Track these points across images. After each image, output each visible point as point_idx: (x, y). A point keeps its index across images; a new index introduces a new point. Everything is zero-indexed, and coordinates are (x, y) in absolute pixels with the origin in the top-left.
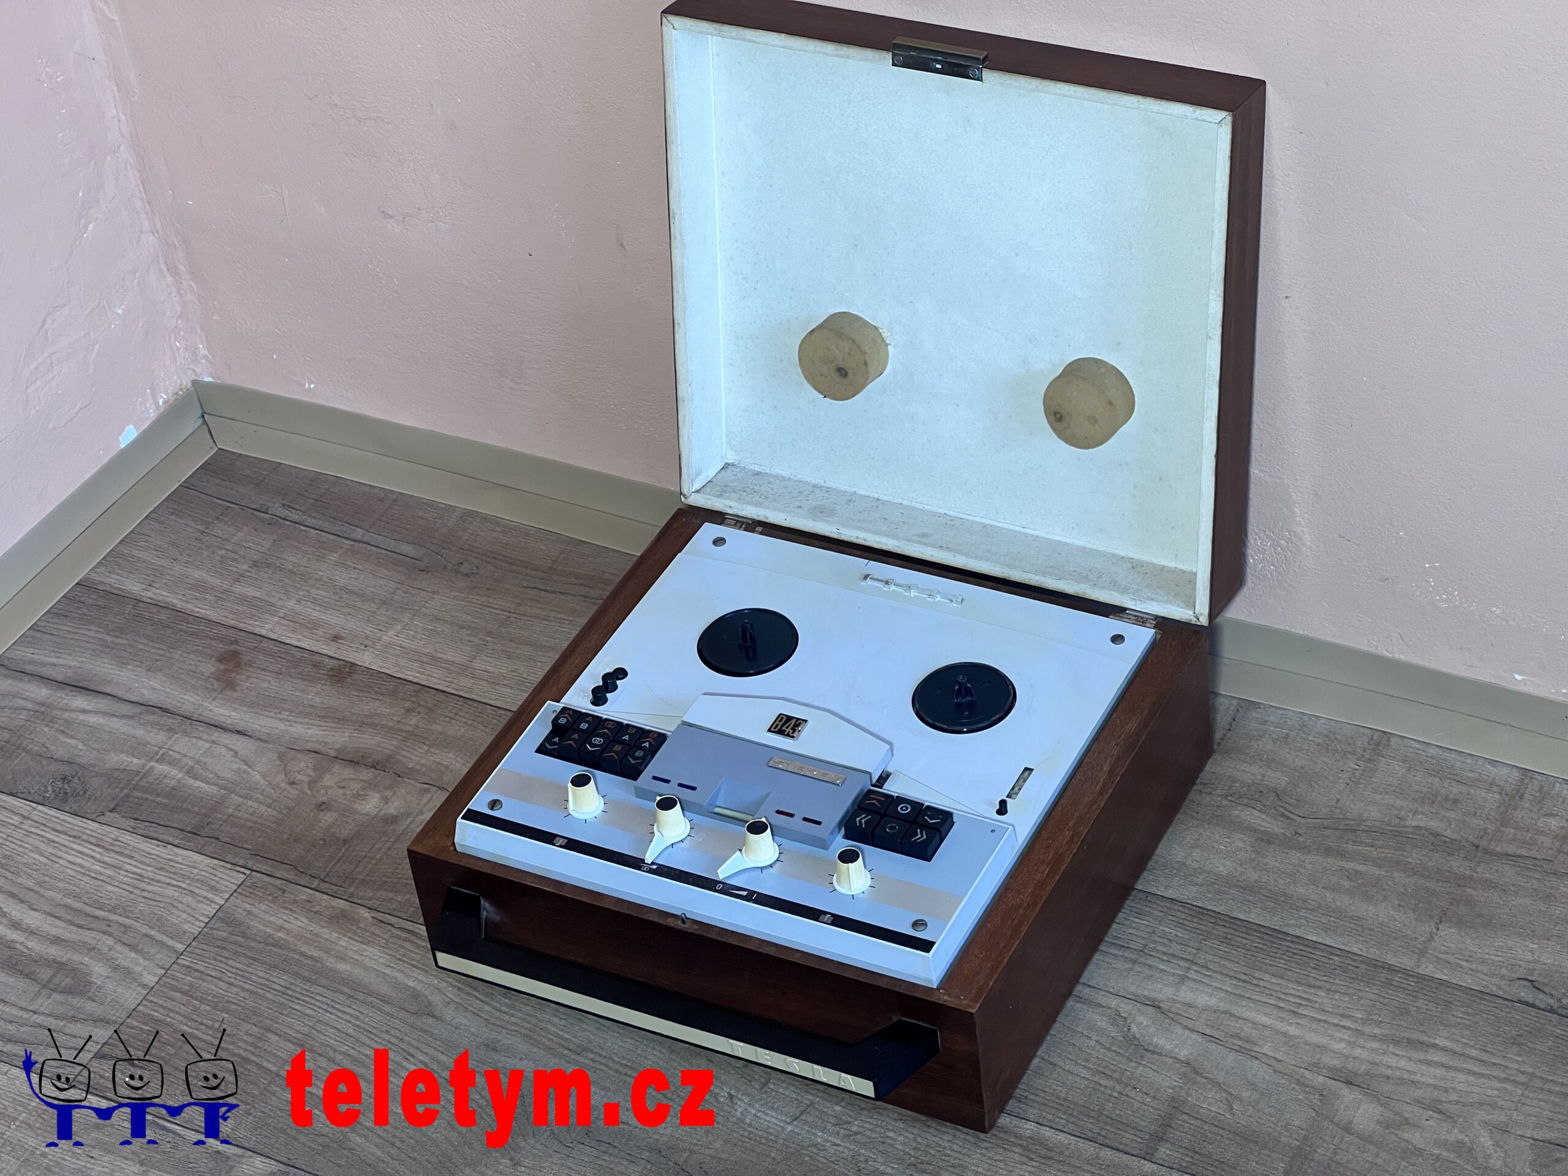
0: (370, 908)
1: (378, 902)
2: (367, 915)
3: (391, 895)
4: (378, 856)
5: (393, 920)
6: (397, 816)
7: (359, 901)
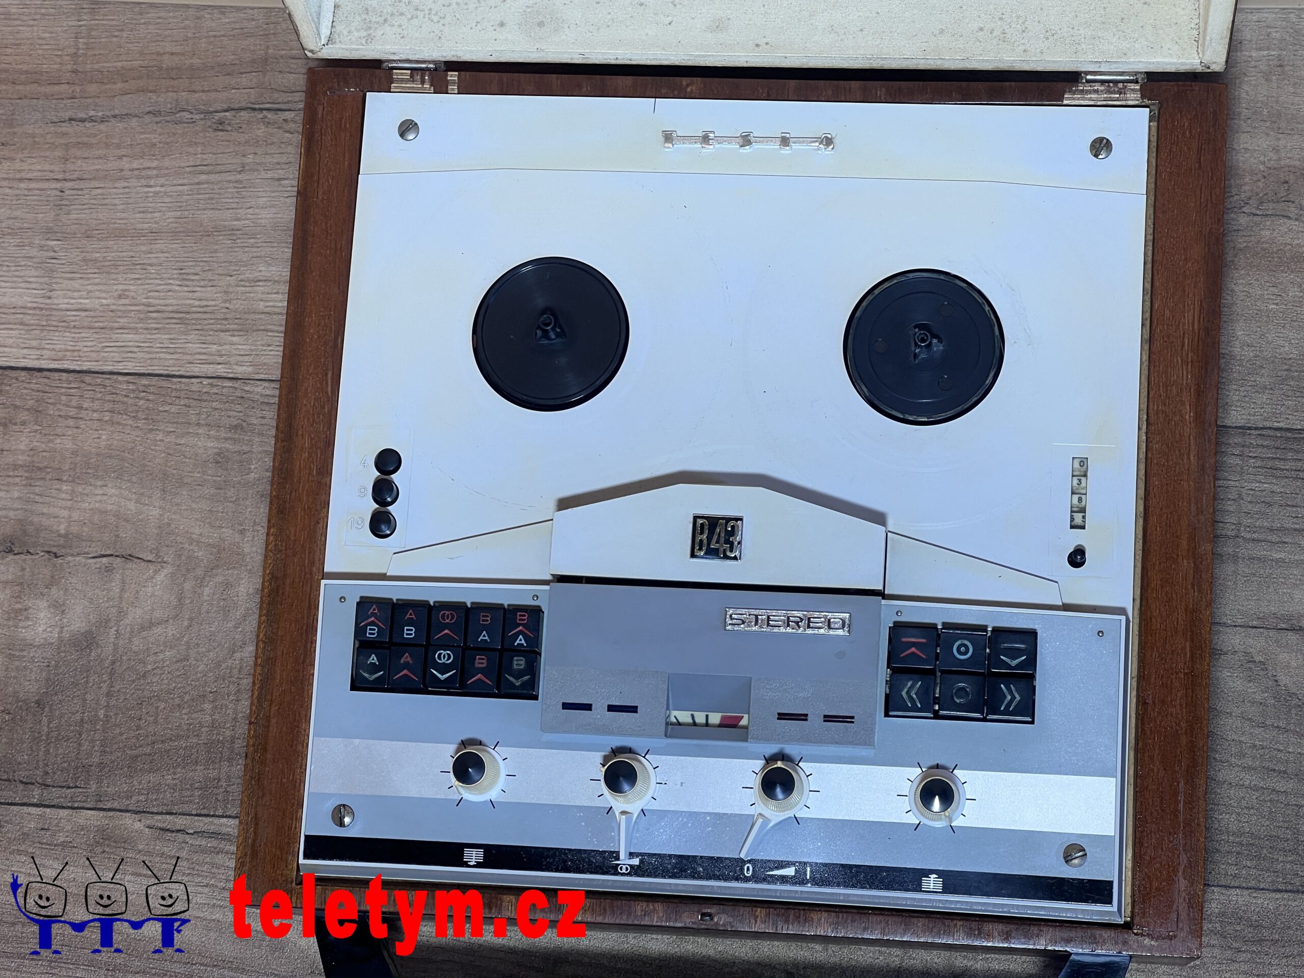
0: (136, 813)
1: (142, 798)
2: (138, 825)
3: (153, 778)
4: (101, 713)
5: (180, 822)
6: (89, 632)
7: (116, 805)
